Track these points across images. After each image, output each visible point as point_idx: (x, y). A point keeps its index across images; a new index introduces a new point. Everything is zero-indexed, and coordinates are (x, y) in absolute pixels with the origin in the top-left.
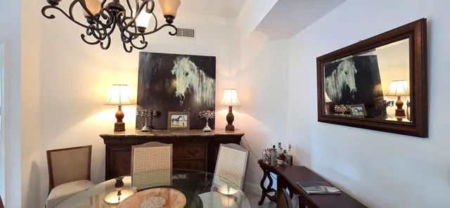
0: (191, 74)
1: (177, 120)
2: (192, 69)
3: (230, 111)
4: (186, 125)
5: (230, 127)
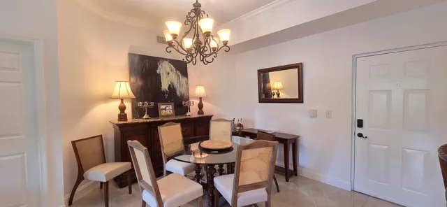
0: (171, 73)
1: (165, 109)
2: (171, 70)
3: (201, 101)
4: (171, 112)
5: (201, 112)
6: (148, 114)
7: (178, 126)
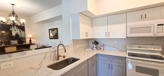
0: (17, 30)
3: (30, 39)
5: (30, 43)
6: (4, 44)
7: (15, 47)
